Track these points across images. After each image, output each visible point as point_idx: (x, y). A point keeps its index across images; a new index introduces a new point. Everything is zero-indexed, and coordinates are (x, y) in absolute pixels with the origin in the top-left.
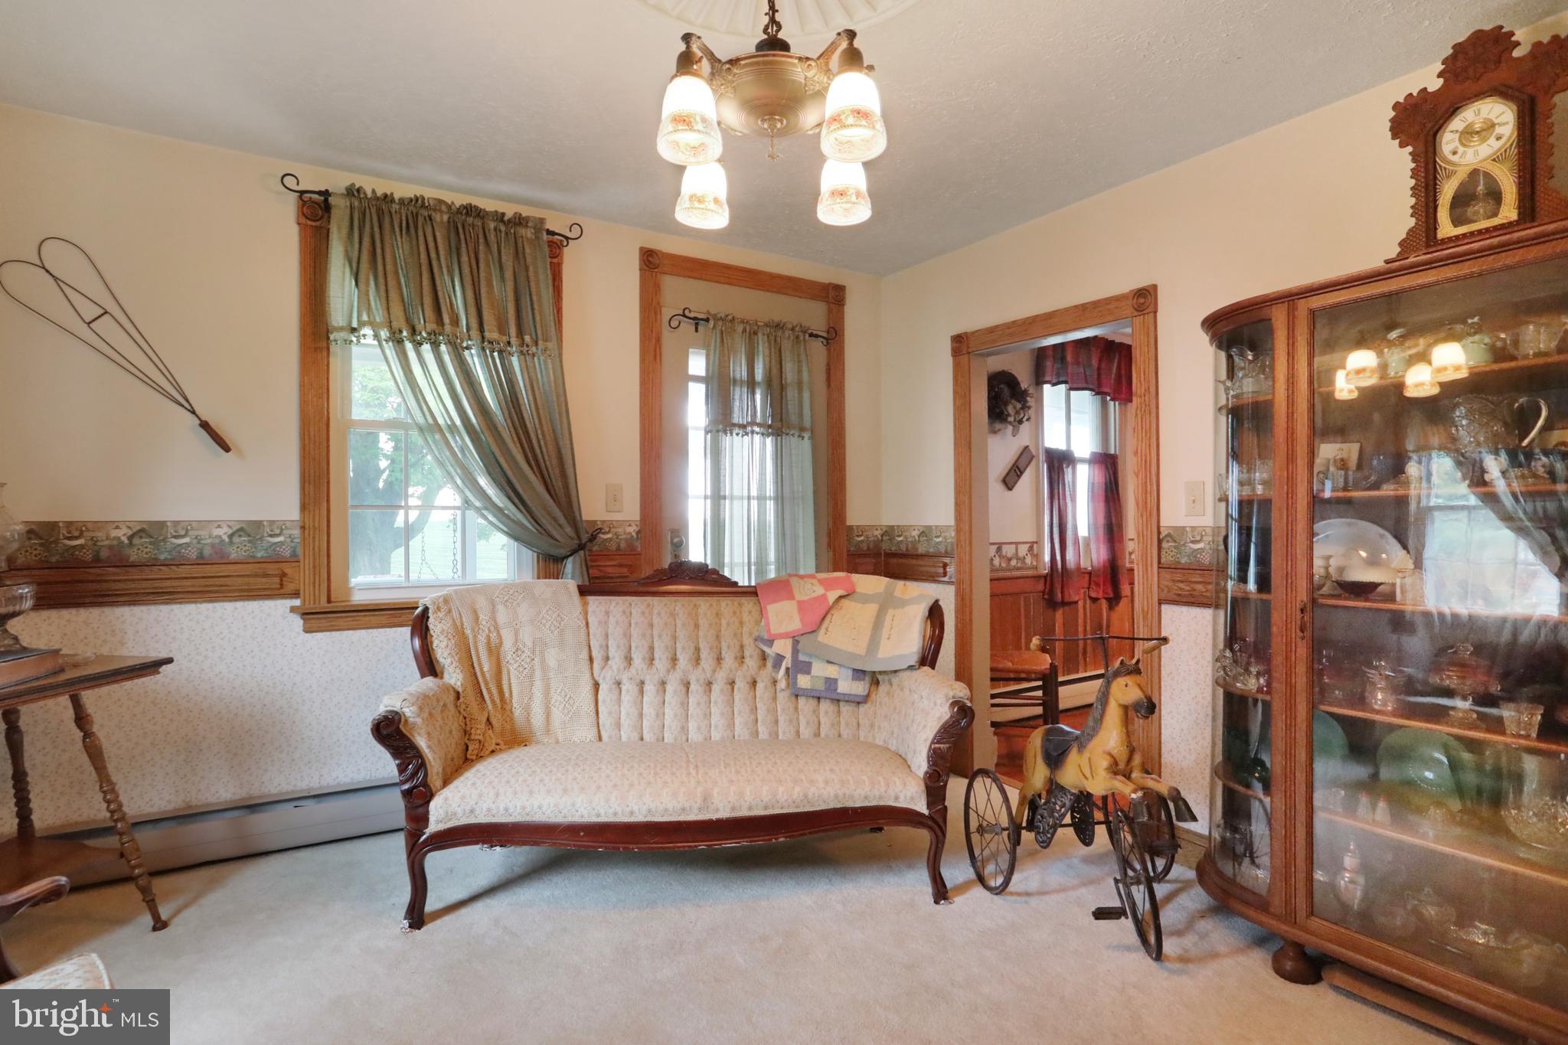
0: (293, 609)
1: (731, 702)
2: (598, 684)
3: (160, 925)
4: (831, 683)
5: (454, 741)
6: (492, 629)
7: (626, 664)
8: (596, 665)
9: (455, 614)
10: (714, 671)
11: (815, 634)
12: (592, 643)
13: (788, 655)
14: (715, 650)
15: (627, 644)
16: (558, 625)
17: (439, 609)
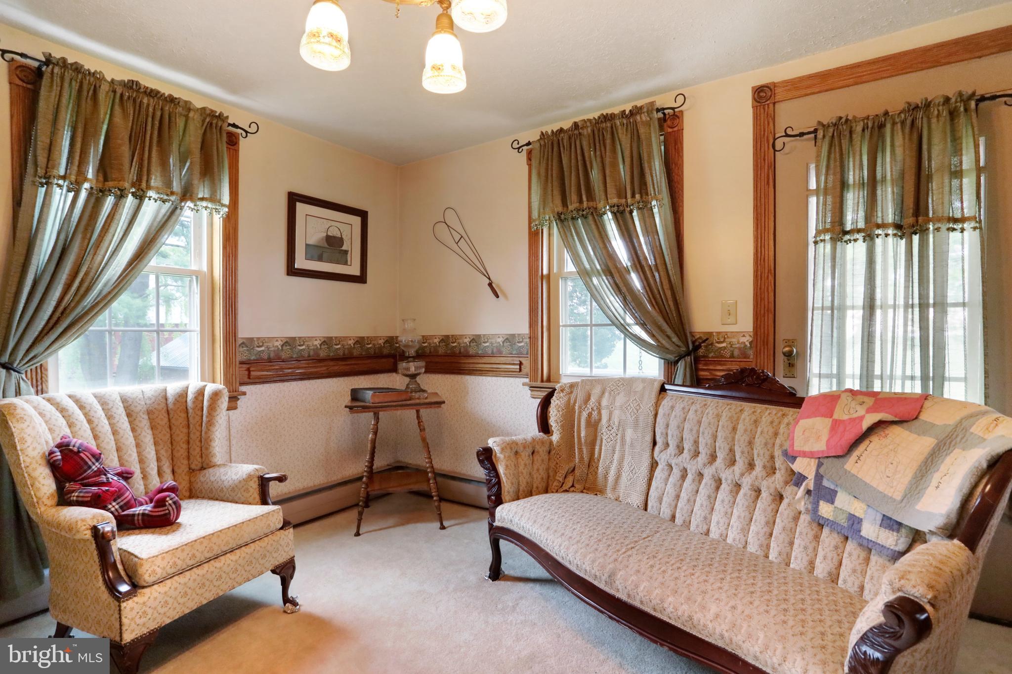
0: (524, 384)
1: (751, 510)
2: (657, 463)
3: (443, 528)
4: (855, 522)
5: (540, 476)
6: (595, 408)
7: (677, 451)
8: (657, 448)
9: (573, 396)
10: (742, 475)
11: (841, 460)
12: (656, 429)
13: (811, 476)
14: (746, 455)
15: (679, 435)
16: (636, 412)
17: (562, 391)
